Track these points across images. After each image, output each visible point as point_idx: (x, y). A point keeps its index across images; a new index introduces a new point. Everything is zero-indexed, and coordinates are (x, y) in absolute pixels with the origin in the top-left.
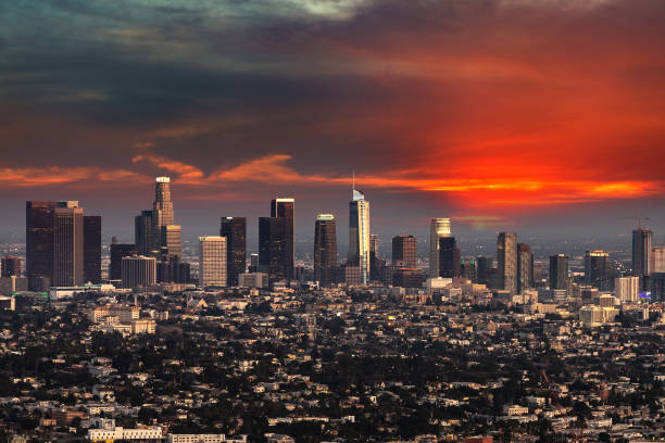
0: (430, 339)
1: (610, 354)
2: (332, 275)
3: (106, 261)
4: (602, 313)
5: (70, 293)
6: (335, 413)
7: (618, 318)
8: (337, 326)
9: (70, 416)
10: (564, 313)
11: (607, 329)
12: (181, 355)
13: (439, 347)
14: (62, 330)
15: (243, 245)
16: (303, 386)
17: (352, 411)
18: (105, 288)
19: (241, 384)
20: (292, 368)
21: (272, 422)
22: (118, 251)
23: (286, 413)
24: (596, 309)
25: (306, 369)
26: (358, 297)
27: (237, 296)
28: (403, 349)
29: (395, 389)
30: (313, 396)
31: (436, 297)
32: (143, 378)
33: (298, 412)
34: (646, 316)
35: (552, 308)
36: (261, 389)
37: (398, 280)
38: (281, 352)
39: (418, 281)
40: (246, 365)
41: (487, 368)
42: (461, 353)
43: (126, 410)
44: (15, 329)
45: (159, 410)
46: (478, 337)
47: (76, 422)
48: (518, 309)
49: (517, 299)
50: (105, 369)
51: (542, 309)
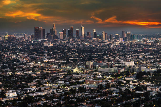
0: (93, 47)
1: (118, 49)
2: (78, 38)
3: (46, 36)
4: (117, 43)
5: (41, 40)
6: (79, 57)
7: (120, 44)
8: (79, 45)
9: (41, 58)
10: (112, 43)
11: (118, 45)
12: (57, 49)
13: (94, 48)
14: (40, 46)
15: (66, 33)
16: (74, 54)
17: (81, 57)
18: (46, 40)
19: (66, 53)
20: (73, 51)
21: (70, 59)
22: (48, 34)
23: (72, 58)
24: (116, 42)
25: (75, 51)
26: (82, 41)
27: (65, 41)
28: (89, 48)
29: (87, 54)
30: (76, 55)
31: (94, 41)
32: (51, 52)
33: (74, 57)
34: (124, 43)
35: (110, 42)
36: (68, 54)
37: (88, 38)
38: (71, 49)
39: (91, 38)
40: (66, 51)
41: (101, 51)
42: (97, 49)
43: (49, 57)
44: (33, 46)
45: (54, 57)
46: (100, 47)
47: (42, 59)
48: (105, 42)
49: (105, 41)
50: (46, 51)
51: (109, 42)
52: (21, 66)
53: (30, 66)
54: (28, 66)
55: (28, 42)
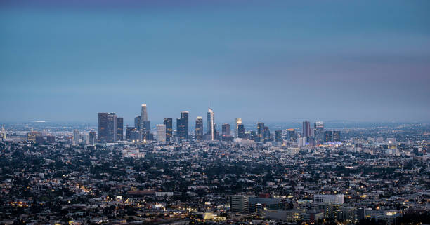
0: (238, 159)
1: (299, 164)
2: (202, 138)
3: (125, 133)
4: (294, 151)
5: (113, 144)
6: (209, 184)
7: (300, 151)
8: (205, 155)
9: (122, 186)
10: (282, 150)
11: (297, 156)
12: (157, 165)
13: (242, 162)
14: (114, 157)
15: (171, 127)
16: (199, 176)
17: (216, 184)
18: (125, 142)
19: (177, 175)
20: (194, 170)
21: (189, 188)
22: (129, 130)
23: (194, 185)
24: (292, 149)
25: (199, 170)
26: (211, 145)
27: (170, 144)
28: (229, 163)
29: (229, 177)
30: (202, 179)
31: (238, 146)
32: (144, 173)
33: (197, 185)
34: (310, 151)
35: (277, 149)
36: (184, 177)
37: (224, 139)
38: (189, 164)
39: (231, 139)
40: (178, 169)
41: (259, 170)
42: (248, 164)
43: (139, 184)
44: (97, 156)
45: (151, 184)
46: (254, 159)
47: (123, 188)
48: (266, 149)
49: (265, 145)
50: (131, 170)
51: (274, 149)
52: (79, 205)
53: (99, 206)
54: (95, 206)
55: (83, 148)
